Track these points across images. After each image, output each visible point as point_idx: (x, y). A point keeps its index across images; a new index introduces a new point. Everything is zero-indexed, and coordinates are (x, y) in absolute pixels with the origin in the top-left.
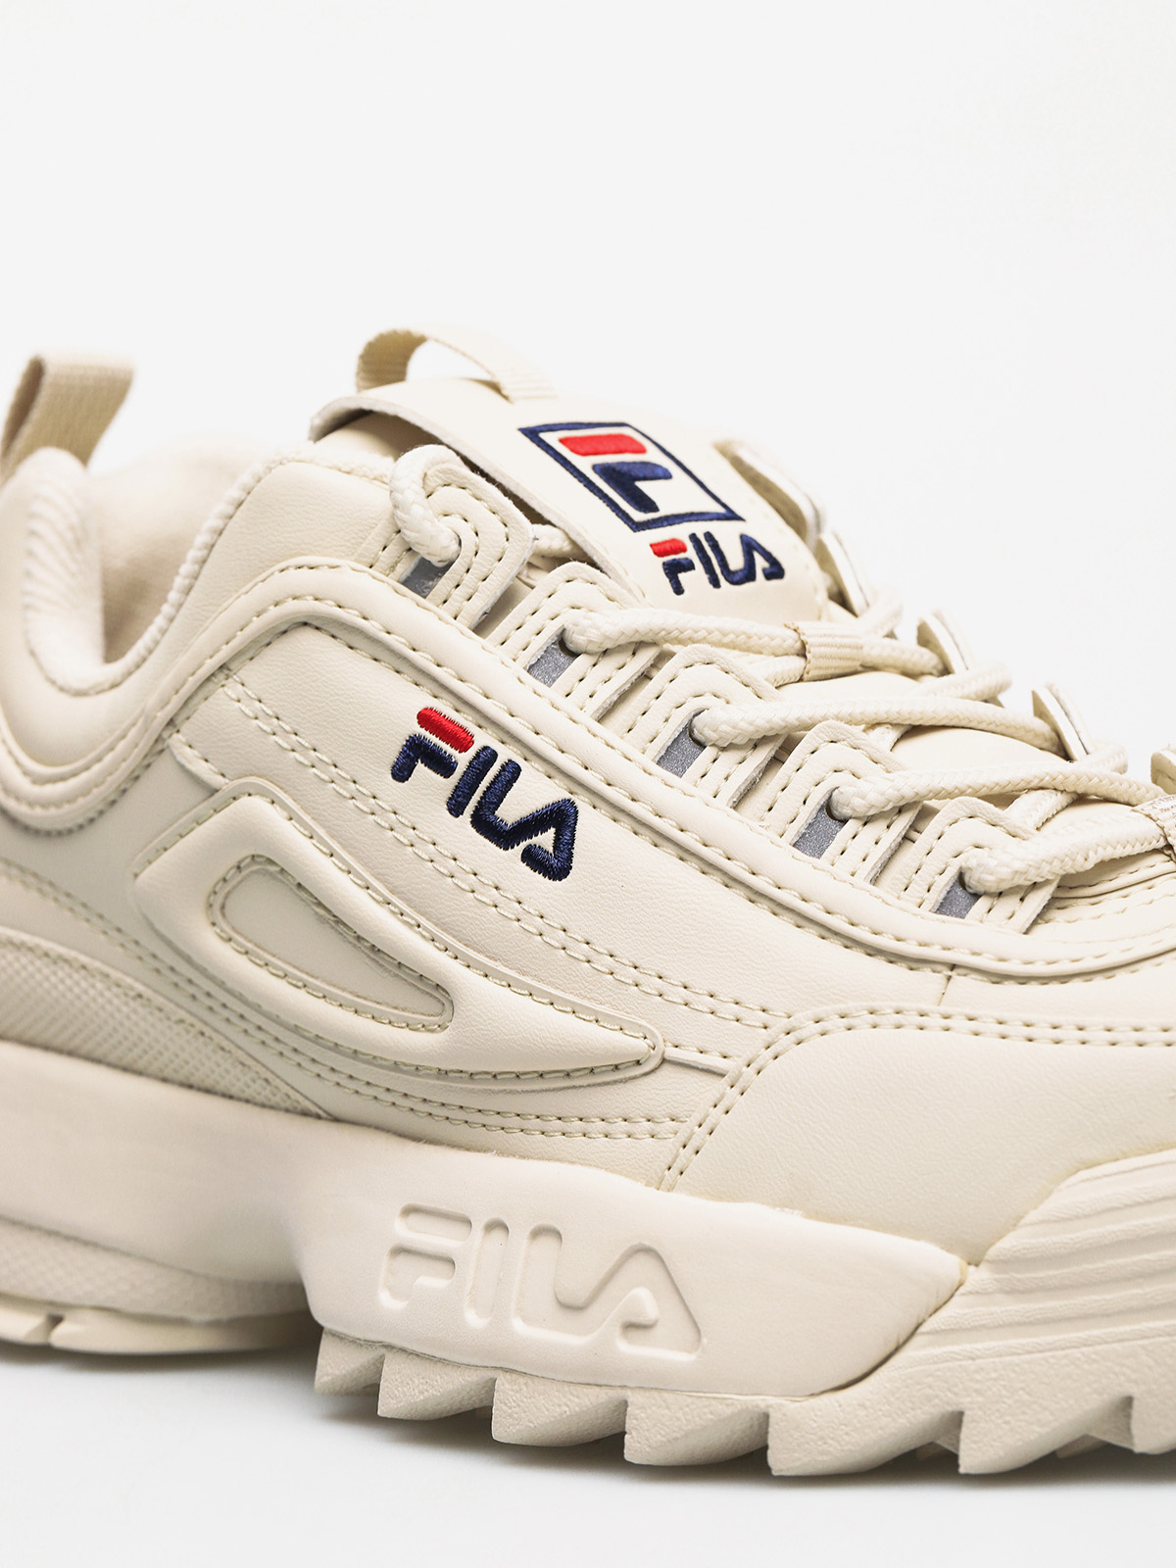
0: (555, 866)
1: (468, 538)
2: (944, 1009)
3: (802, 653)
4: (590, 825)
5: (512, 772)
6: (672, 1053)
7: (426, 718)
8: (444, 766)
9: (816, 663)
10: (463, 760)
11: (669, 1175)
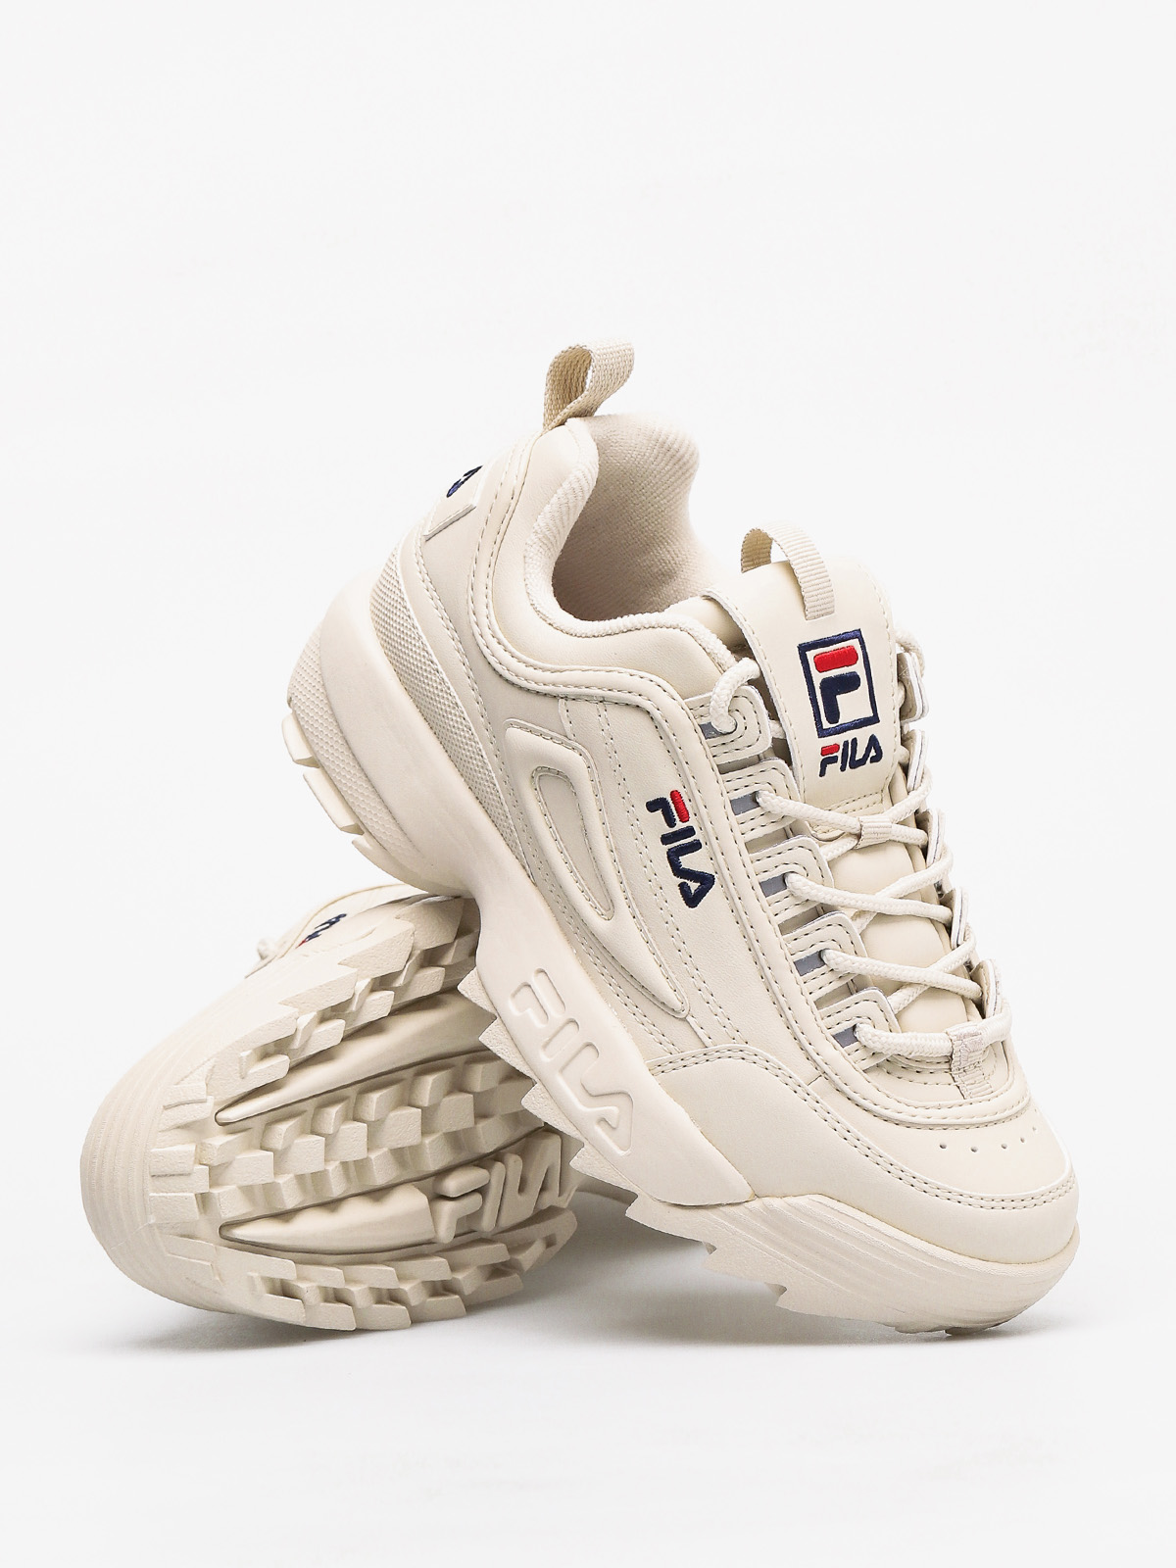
0: (692, 900)
1: (741, 727)
2: (809, 1089)
3: (859, 836)
4: (714, 894)
5: (696, 846)
6: (689, 1019)
7: (675, 795)
8: (671, 822)
9: (863, 843)
10: (680, 825)
11: (658, 1069)
